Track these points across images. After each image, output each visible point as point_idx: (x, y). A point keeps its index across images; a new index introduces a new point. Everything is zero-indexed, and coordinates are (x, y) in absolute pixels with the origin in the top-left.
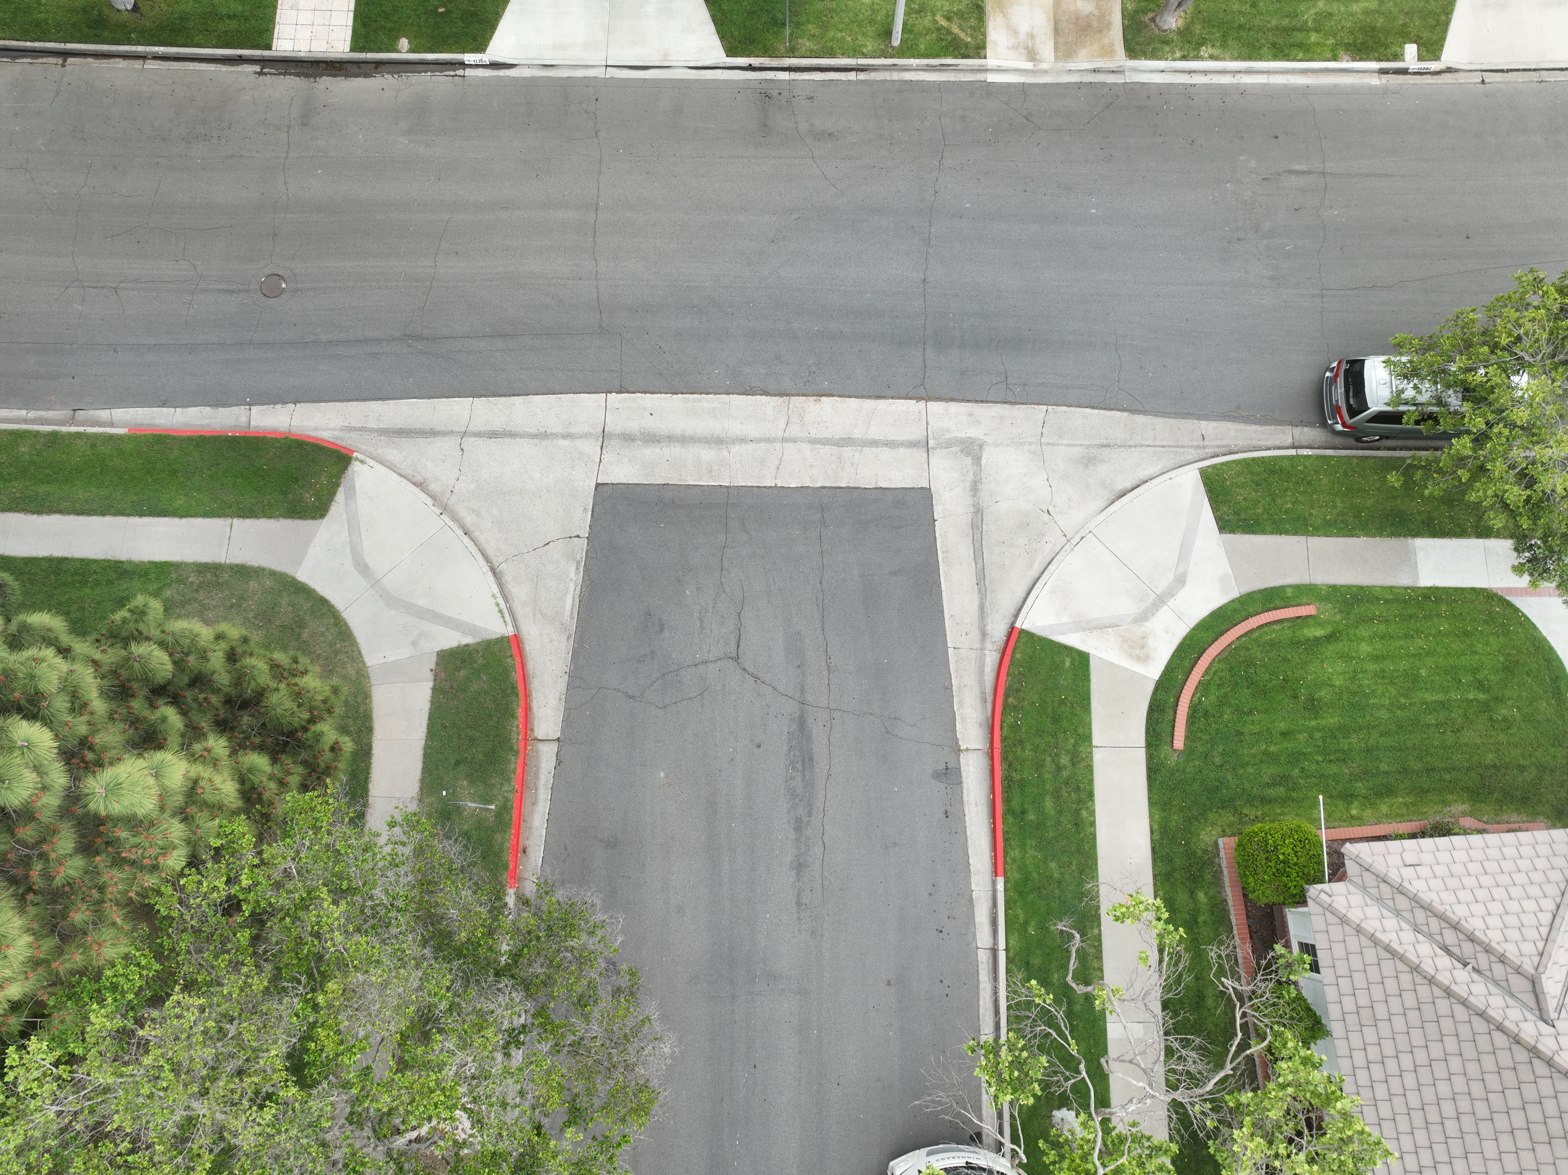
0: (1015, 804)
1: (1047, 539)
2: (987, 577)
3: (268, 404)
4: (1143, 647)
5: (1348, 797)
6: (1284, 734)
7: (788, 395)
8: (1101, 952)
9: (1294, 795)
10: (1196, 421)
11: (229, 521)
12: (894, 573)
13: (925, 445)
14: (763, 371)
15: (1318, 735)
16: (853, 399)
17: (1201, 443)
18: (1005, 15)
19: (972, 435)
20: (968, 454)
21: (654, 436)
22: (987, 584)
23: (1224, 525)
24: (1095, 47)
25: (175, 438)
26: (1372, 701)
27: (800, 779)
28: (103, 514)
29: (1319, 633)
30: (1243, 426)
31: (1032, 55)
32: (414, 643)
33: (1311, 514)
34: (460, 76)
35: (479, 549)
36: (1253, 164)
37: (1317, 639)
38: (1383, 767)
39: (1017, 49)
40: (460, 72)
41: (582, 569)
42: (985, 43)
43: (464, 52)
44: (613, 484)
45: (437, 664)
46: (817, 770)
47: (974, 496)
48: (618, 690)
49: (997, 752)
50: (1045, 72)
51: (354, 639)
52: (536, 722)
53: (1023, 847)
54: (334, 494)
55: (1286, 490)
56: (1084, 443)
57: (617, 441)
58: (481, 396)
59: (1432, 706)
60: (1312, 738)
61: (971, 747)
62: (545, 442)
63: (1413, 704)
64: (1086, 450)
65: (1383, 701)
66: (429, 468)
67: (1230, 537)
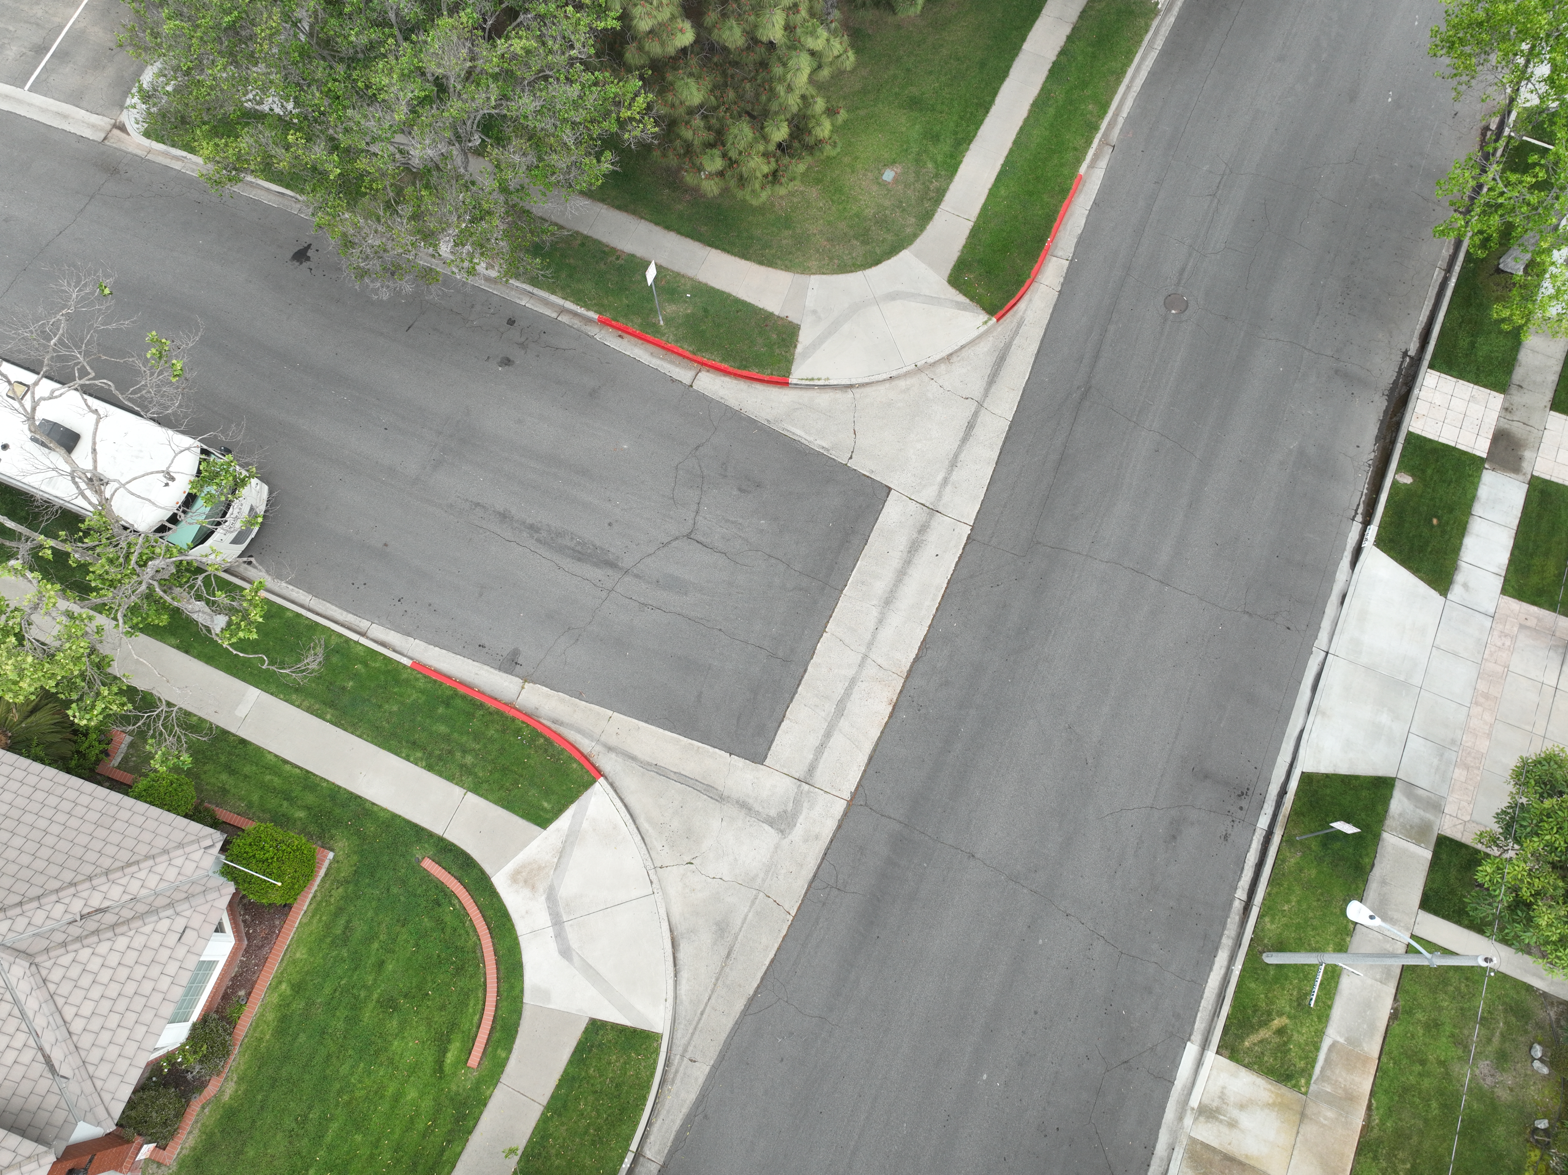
0: (458, 703)
1: (666, 848)
2: (658, 776)
3: (1067, 273)
4: (526, 882)
5: (298, 988)
6: (381, 964)
7: (907, 677)
8: (312, 713)
9: (328, 940)
10: (712, 1062)
11: (974, 219)
12: (699, 696)
13: (806, 780)
14: (939, 665)
15: (363, 994)
16: (879, 734)
17: (688, 1055)
18: (1268, 1105)
19: (796, 828)
20: (779, 815)
21: (916, 550)
22: (652, 773)
23: (595, 1027)
25: (1061, 202)
26: (362, 1065)
27: (569, 544)
28: (1015, 143)
29: (450, 1058)
30: (685, 1110)
31: (1207, 1112)
32: (814, 312)
33: (562, 1124)
34: (1354, 516)
35: (873, 383)
37: (445, 1051)
38: (302, 1038)
39: (1220, 1097)
40: (1359, 518)
41: (822, 451)
42: (1238, 1062)
43: (1380, 527)
44: (885, 501)
45: (790, 322)
46: (568, 560)
47: (737, 802)
48: (708, 440)
49: (506, 709)
50: (1180, 1118)
51: (837, 273)
52: (712, 376)
53: (422, 692)
54: (965, 295)
55: (598, 1111)
56: (741, 934)
57: (924, 519)
58: (1010, 427)
59: (325, 1123)
60: (363, 986)
61: (524, 691)
62: (947, 462)
63: (337, 1105)
64: (733, 932)
65: (356, 1076)
66: (959, 369)
67: (583, 1026)
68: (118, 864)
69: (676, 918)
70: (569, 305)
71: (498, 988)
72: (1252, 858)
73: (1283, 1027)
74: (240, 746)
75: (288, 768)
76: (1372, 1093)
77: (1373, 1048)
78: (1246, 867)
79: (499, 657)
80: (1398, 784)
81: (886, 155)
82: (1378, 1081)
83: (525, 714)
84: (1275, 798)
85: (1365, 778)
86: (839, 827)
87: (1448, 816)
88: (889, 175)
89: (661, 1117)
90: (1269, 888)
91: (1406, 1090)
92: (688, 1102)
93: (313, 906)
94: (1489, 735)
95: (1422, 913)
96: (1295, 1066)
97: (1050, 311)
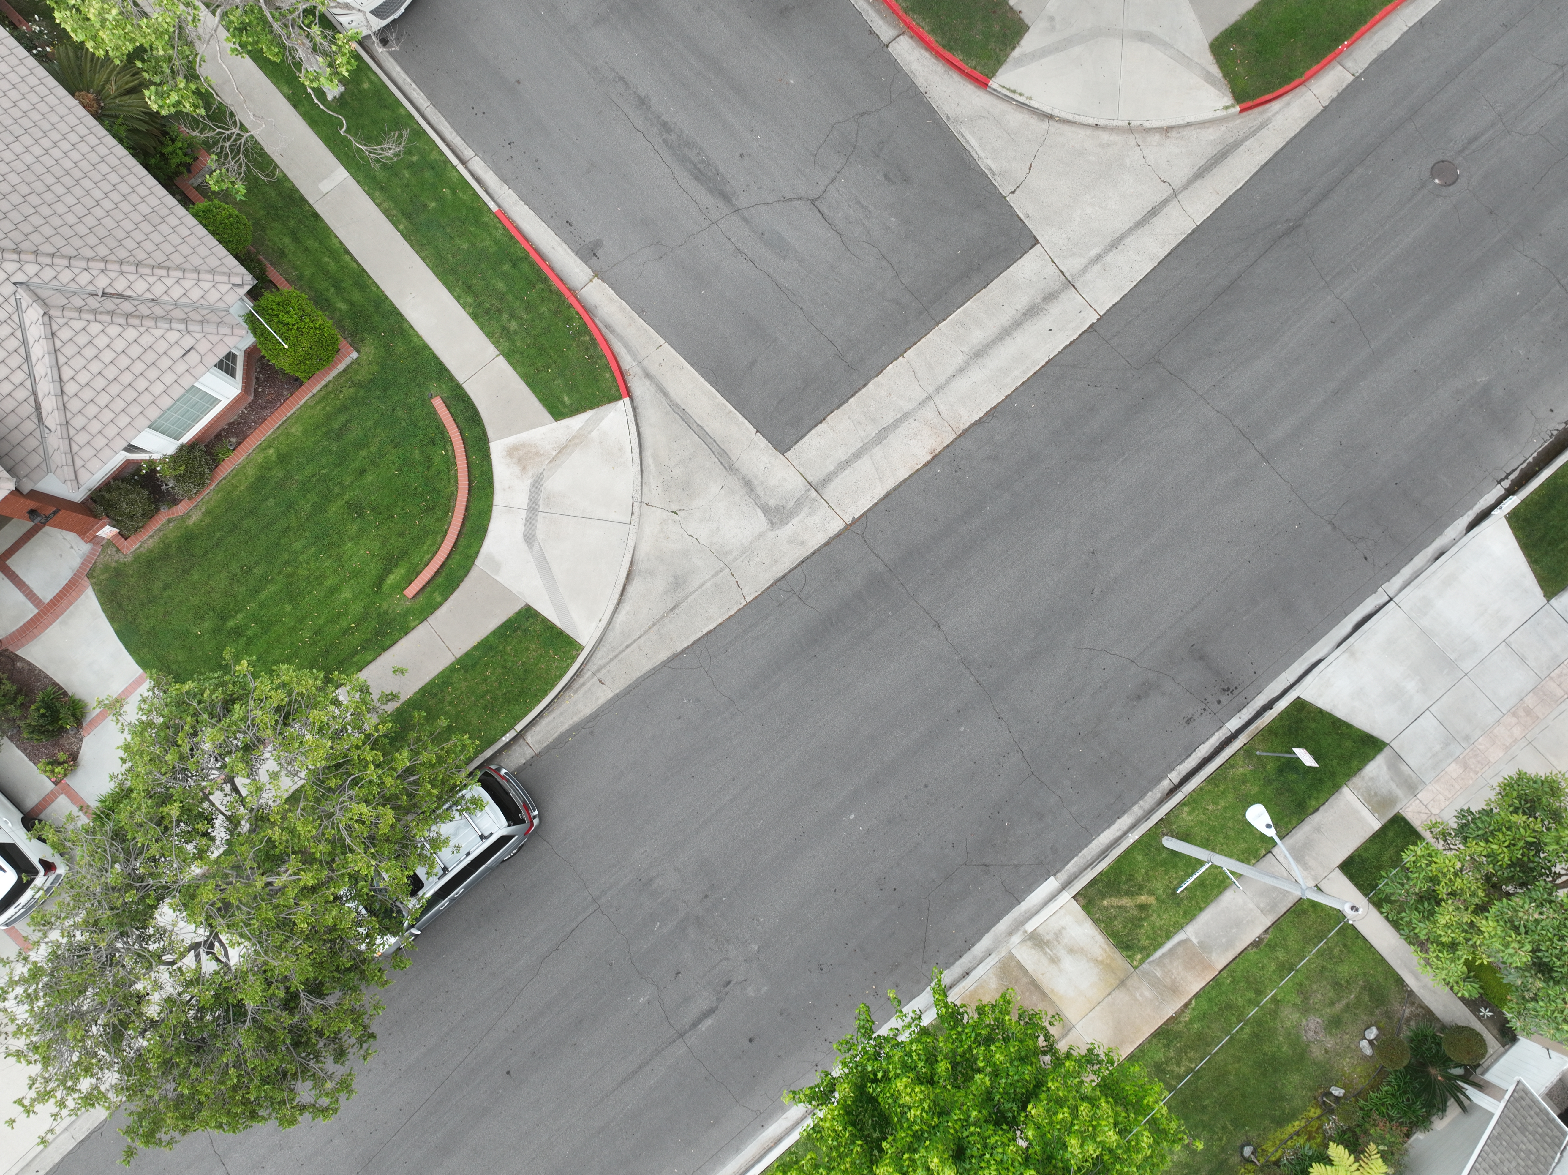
0: (525, 267)
1: (659, 490)
2: (680, 421)
3: (1344, 90)
4: (519, 460)
5: (283, 458)
6: (362, 472)
7: (960, 435)
8: (387, 217)
9: (324, 429)
10: (618, 691)
12: (752, 364)
13: (817, 487)
14: (997, 437)
15: (337, 490)
16: (906, 477)
17: (599, 676)
18: (1096, 961)
19: (787, 527)
20: (777, 508)
21: (1032, 316)
22: (677, 416)
23: (528, 613)
26: (313, 549)
27: (693, 158)
29: (391, 579)
30: (576, 719)
31: (1036, 940)
32: (1051, 19)
33: (465, 680)
34: (1503, 480)
35: (1075, 123)
36: (751, 992)
37: (390, 572)
38: (271, 502)
39: (1055, 934)
40: (1507, 484)
41: (987, 172)
42: (1088, 913)
43: (1522, 501)
44: (1026, 253)
45: (1021, 19)
46: (686, 174)
47: (744, 478)
48: (877, 111)
49: (567, 294)
50: (1010, 934)
52: (914, 44)
53: (496, 242)
54: (1221, 69)
55: (500, 683)
56: (693, 596)
57: (1056, 288)
58: (1194, 231)
59: (265, 582)
60: (340, 483)
61: (590, 284)
62: (1109, 240)
63: (280, 573)
64: (687, 591)
65: (305, 557)
66: (1172, 147)
67: (517, 607)
68: (150, 262)
69: (641, 555)
71: (457, 540)
72: (1204, 750)
73: (1146, 905)
74: (312, 219)
75: (347, 258)
76: (1197, 996)
77: (1220, 960)
78: (1193, 756)
79: (581, 241)
80: (1387, 751)
82: (1209, 988)
83: (583, 307)
84: (1258, 709)
85: (1359, 730)
86: (827, 544)
87: (1418, 801)
89: (554, 715)
90: (1204, 784)
91: (1229, 1006)
92: (582, 714)
93: (322, 393)
94: (1507, 748)
95: (1338, 872)
96: (1139, 941)
97: (1303, 125)
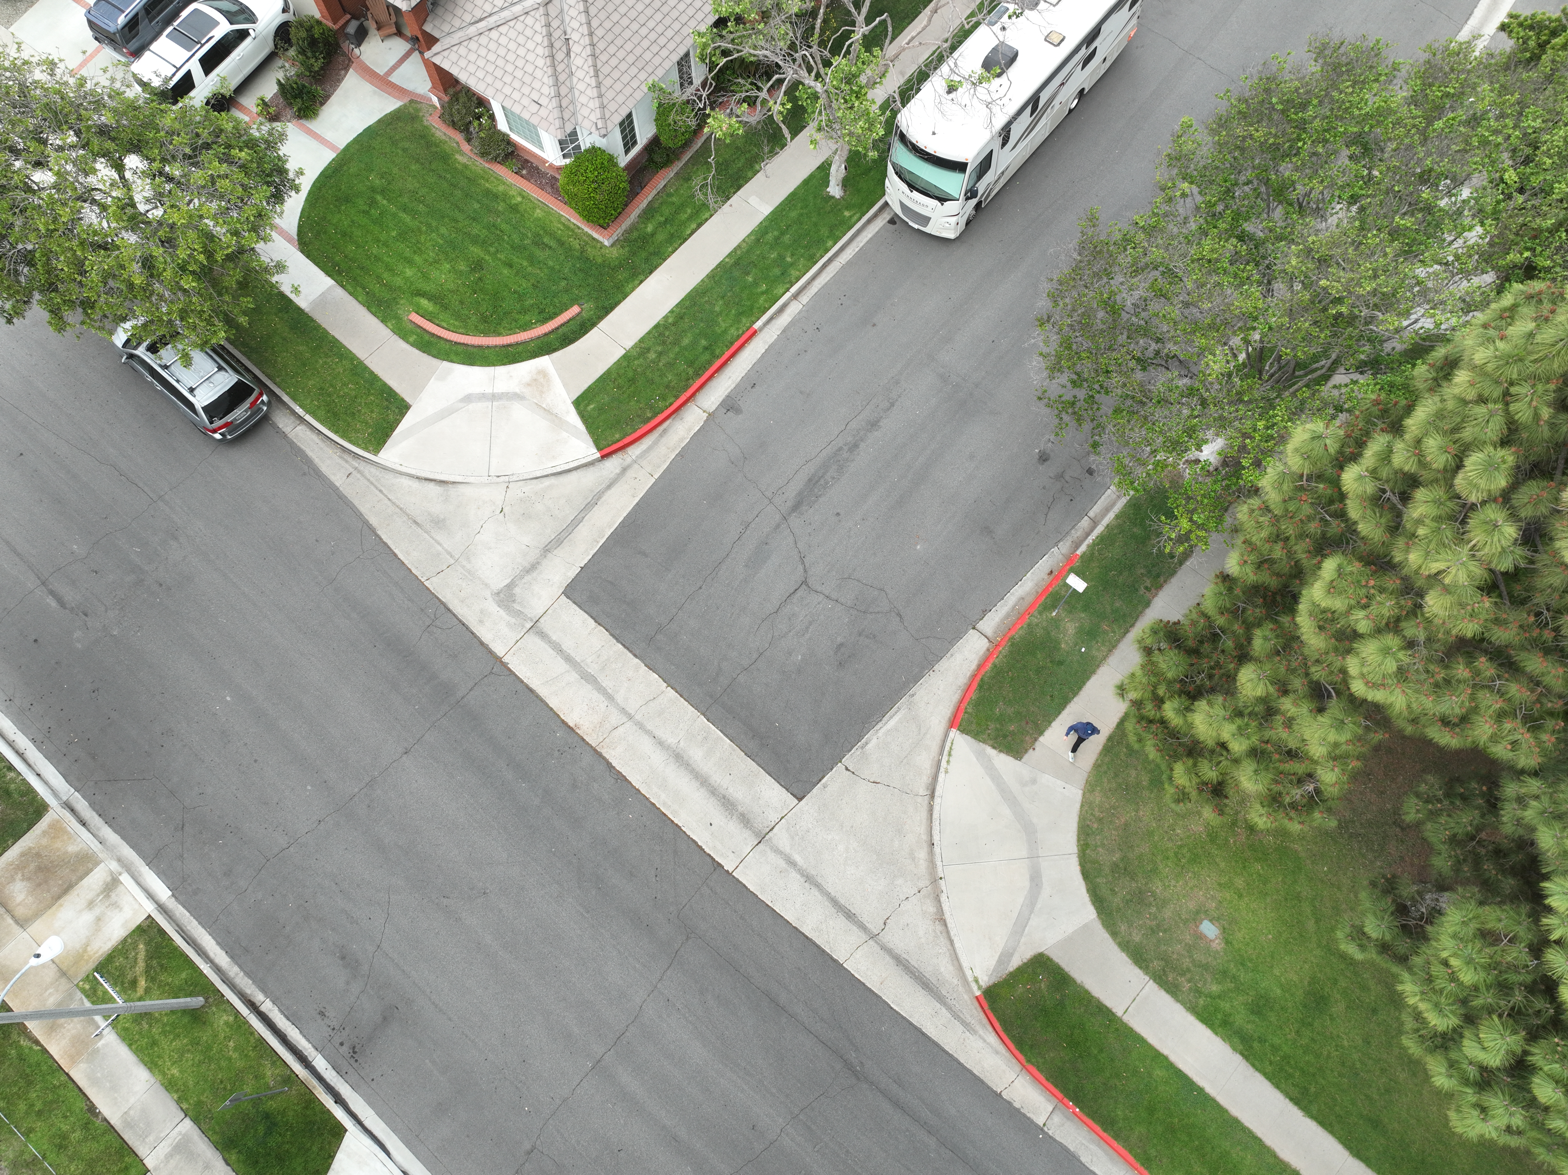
0: (706, 356)
1: (521, 495)
2: (586, 503)
3: (1024, 1115)
4: (535, 380)
5: (514, 208)
6: (511, 266)
7: (595, 750)
8: (734, 249)
9: (541, 232)
10: (341, 489)
11: (1125, 1019)
12: (645, 555)
13: (535, 628)
14: (596, 785)
15: (492, 250)
16: (551, 705)
17: (355, 473)
18: (87, 944)
19: (496, 606)
20: (512, 595)
21: (723, 804)
22: (591, 499)
23: (403, 408)
24: (58, 844)
26: (441, 242)
27: (828, 474)
28: (1237, 1121)
29: (424, 302)
30: (317, 461)
31: (111, 885)
32: (1034, 781)
33: (345, 370)
35: (931, 822)
37: (429, 300)
38: (476, 206)
39: (116, 902)
41: (864, 741)
42: (133, 931)
44: (787, 790)
45: (1026, 751)
46: (813, 470)
47: (538, 563)
48: (905, 628)
49: (688, 393)
50: (119, 860)
51: (1080, 822)
52: (982, 652)
53: (725, 331)
54: (1019, 968)
55: (342, 396)
56: (428, 537)
57: (756, 824)
58: (835, 961)
59: (413, 214)
60: (498, 251)
61: (701, 411)
62: (813, 872)
63: (421, 222)
64: (432, 531)
65: (435, 237)
66: (924, 928)
67: (408, 399)
68: (599, 64)
69: (462, 489)
70: (1099, 529)
71: (460, 343)
72: (293, 1034)
73: (136, 987)
75: (694, 226)
76: (45, 1051)
77: (78, 1073)
78: (288, 1023)
79: (739, 397)
81: (1239, 935)
82: (50, 1062)
83: (678, 409)
84: (336, 1088)
86: (482, 643)
88: (1209, 929)
89: (321, 443)
90: (257, 1036)
91: (30, 1083)
92: (321, 464)
93: (570, 225)
97: (975, 1072)
